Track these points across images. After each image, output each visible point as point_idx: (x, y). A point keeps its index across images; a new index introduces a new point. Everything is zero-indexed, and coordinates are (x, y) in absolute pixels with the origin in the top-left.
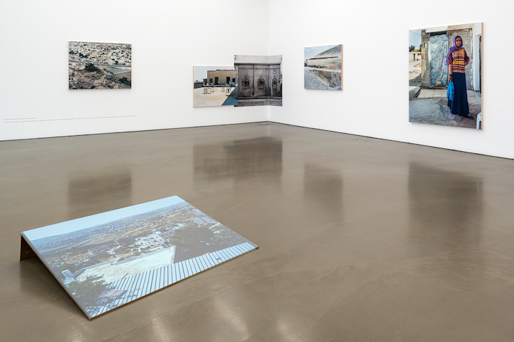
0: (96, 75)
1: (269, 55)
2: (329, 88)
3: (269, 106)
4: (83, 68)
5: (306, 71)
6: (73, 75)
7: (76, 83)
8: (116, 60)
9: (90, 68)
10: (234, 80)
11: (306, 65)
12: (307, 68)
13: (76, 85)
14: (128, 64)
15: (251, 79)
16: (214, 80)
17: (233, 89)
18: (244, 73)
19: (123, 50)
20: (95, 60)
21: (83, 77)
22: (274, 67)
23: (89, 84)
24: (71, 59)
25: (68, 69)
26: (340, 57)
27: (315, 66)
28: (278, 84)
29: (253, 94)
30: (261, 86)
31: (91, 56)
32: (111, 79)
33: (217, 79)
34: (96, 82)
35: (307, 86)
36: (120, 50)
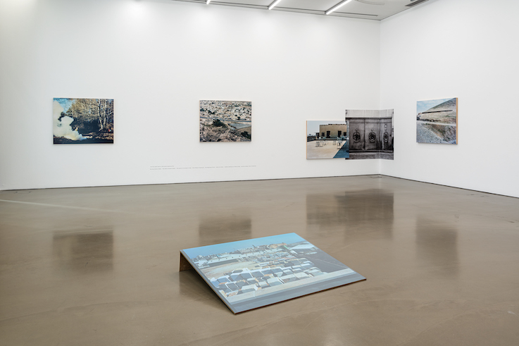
0: (222, 129)
1: (380, 109)
2: (442, 141)
3: (380, 160)
4: (211, 123)
5: (418, 125)
6: (203, 129)
7: (205, 136)
8: (238, 116)
9: (217, 123)
10: (345, 134)
11: (418, 119)
12: (419, 122)
13: (206, 139)
15: (362, 133)
16: (326, 134)
17: (344, 142)
18: (355, 127)
19: (244, 107)
20: (221, 116)
21: (211, 131)
22: (386, 121)
23: (216, 137)
24: (202, 116)
25: (199, 124)
26: (454, 110)
27: (428, 120)
28: (390, 138)
29: (364, 148)
30: (372, 140)
31: (218, 112)
32: (234, 133)
33: (328, 132)
34: (222, 136)
35: (419, 140)
36: (242, 107)
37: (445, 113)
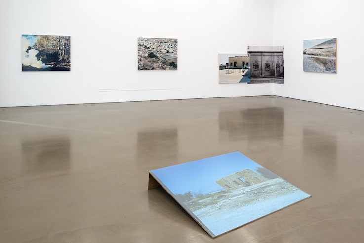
0: (155, 60)
1: (273, 45)
2: (325, 71)
3: (273, 84)
4: (147, 55)
5: (304, 58)
6: (141, 60)
7: (142, 65)
8: (167, 50)
9: (151, 55)
10: (248, 64)
11: (305, 53)
12: (305, 55)
13: (143, 67)
14: (175, 53)
15: (260, 64)
16: (233, 64)
17: (247, 70)
18: (254, 59)
19: (172, 43)
20: (154, 50)
21: (147, 62)
22: (278, 54)
23: (150, 66)
24: (139, 50)
25: (137, 56)
26: (334, 47)
27: (313, 55)
28: (281, 67)
29: (262, 74)
30: (267, 69)
31: (152, 47)
32: (164, 63)
33: (235, 63)
34: (155, 65)
35: (306, 69)
36: (170, 43)
37: (327, 50)
